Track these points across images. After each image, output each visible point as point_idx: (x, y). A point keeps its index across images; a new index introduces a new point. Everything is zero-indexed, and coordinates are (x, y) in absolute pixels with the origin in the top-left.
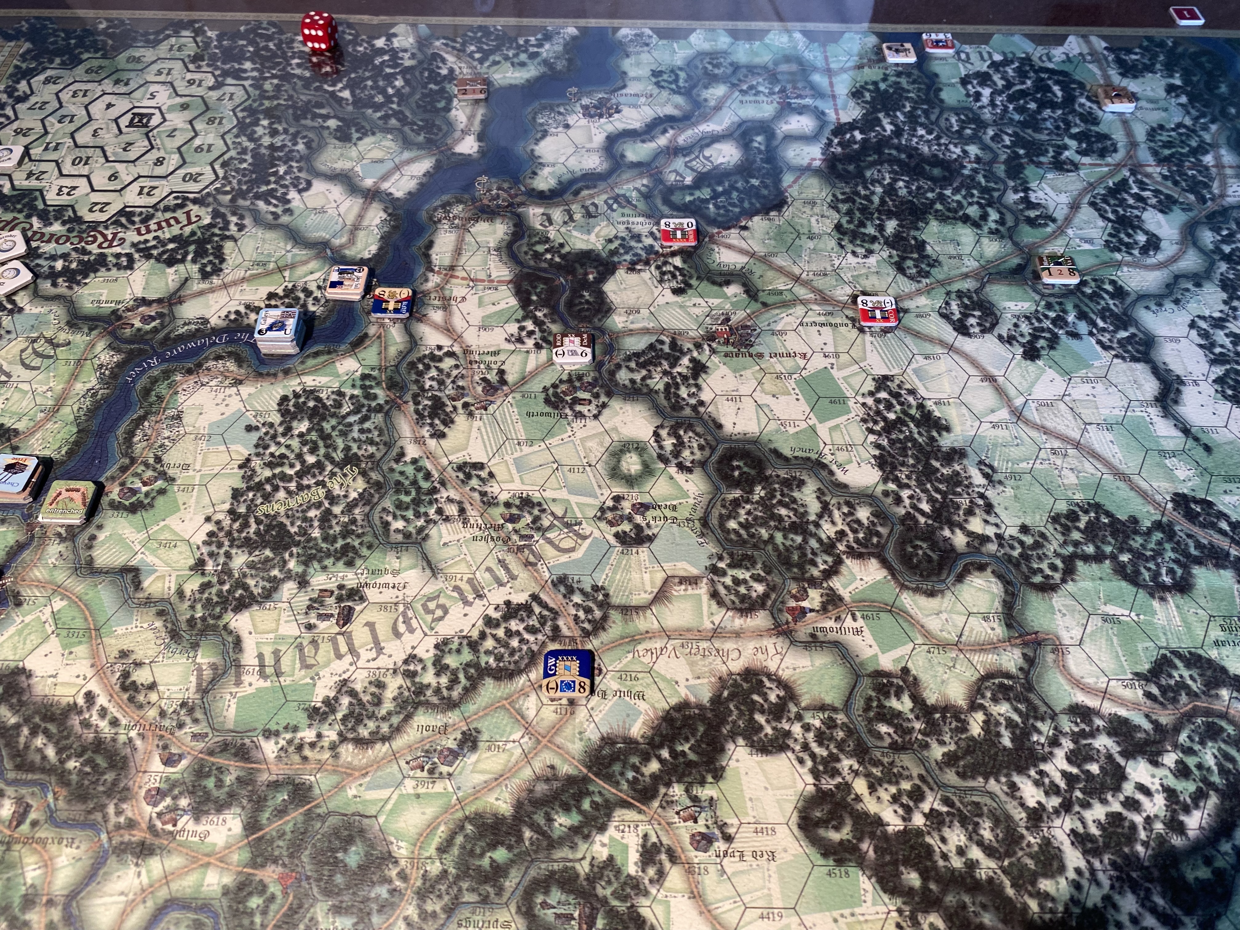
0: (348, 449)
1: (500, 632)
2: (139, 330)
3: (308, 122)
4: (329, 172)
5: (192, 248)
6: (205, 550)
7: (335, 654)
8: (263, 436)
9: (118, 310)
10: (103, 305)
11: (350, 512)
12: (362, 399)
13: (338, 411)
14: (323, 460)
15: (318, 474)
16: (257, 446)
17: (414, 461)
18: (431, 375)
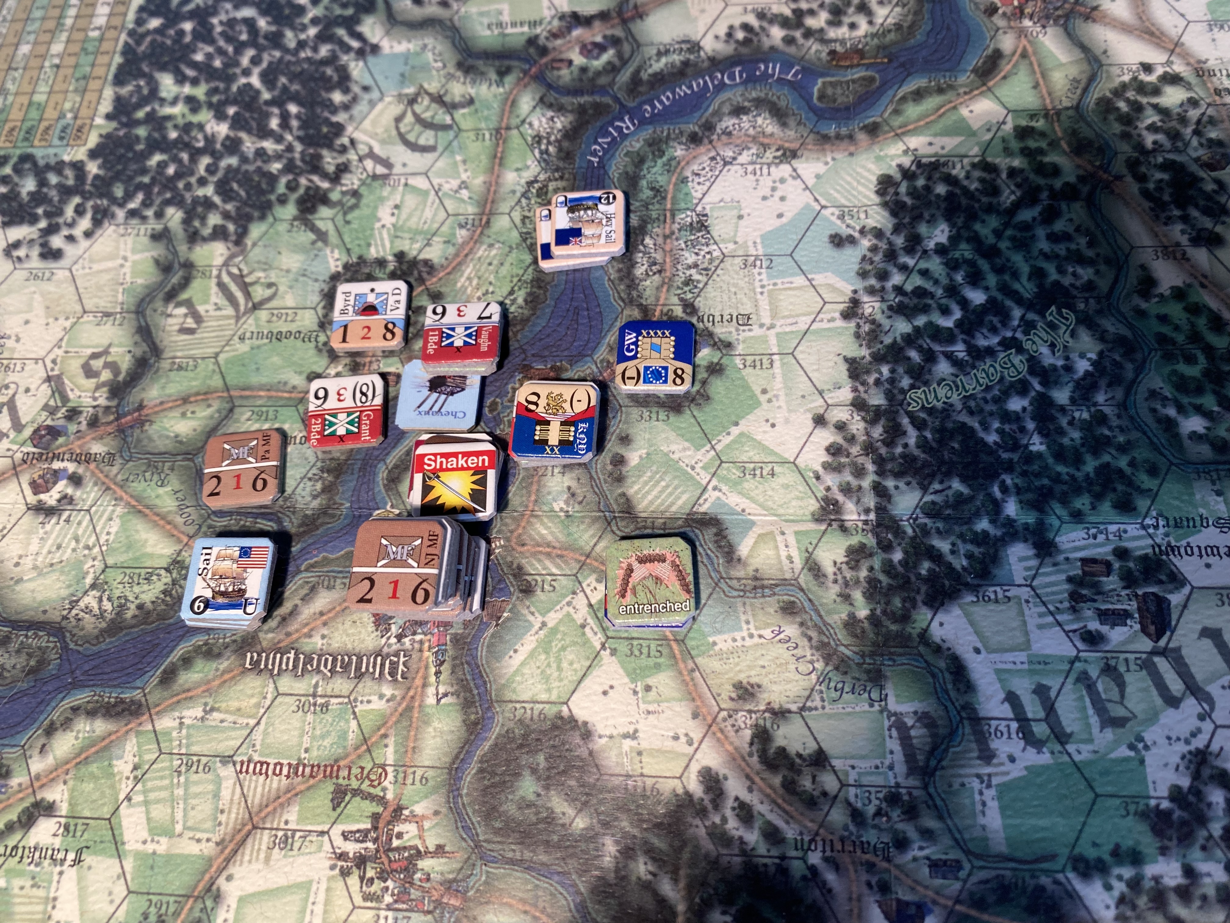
0: (1038, 274)
2: (584, 70)
6: (831, 480)
7: (1162, 695)
8: (869, 254)
9: (537, 37)
10: (509, 30)
11: (1088, 399)
12: (1032, 176)
13: (995, 201)
14: (999, 297)
15: (999, 325)
16: (863, 274)
17: (1179, 294)
18: (1149, 121)
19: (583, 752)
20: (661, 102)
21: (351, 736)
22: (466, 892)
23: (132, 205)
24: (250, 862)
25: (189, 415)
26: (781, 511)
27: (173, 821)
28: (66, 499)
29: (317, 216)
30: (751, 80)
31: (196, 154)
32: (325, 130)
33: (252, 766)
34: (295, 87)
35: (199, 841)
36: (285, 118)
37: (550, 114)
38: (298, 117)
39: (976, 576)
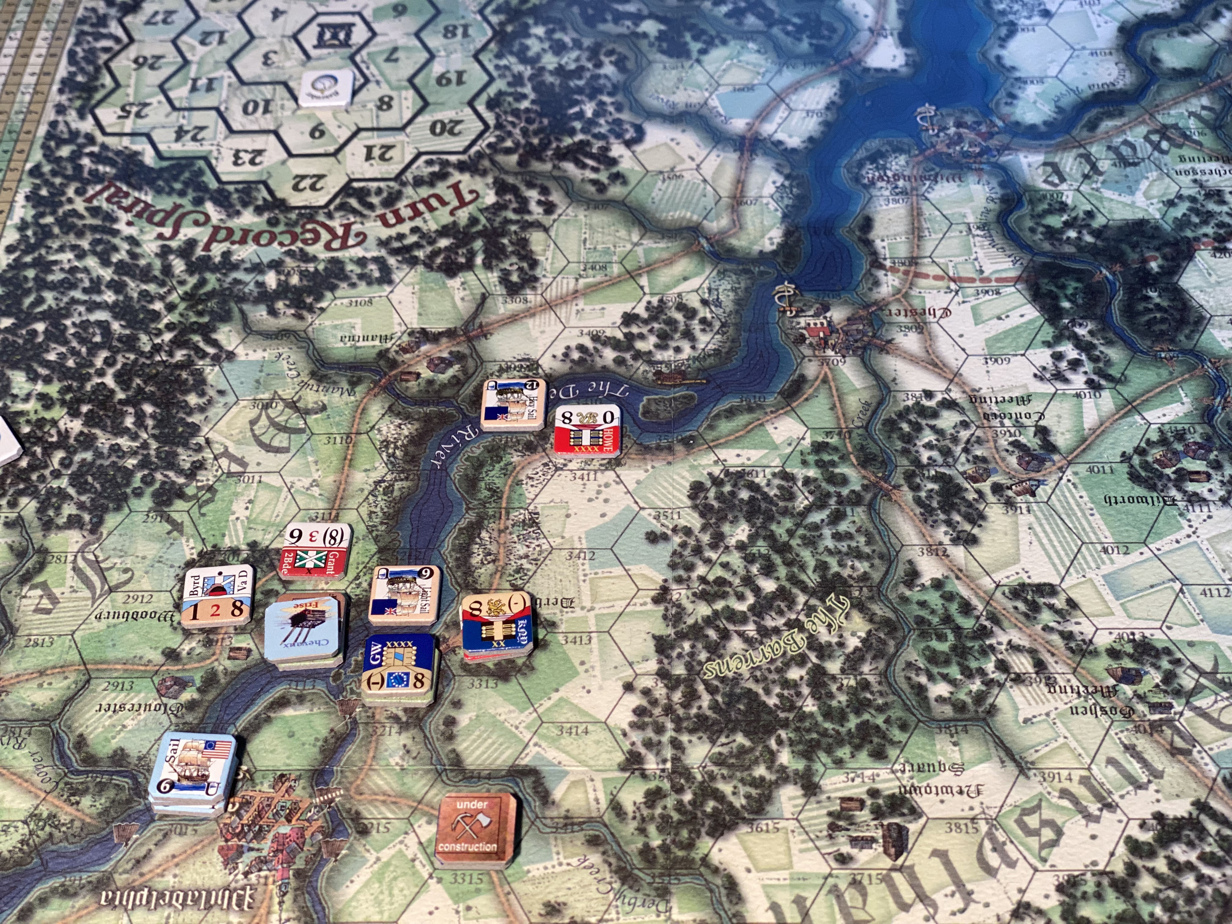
0: (822, 567)
1: (1161, 865)
2: (430, 382)
3: (609, 27)
4: (666, 110)
5: (478, 244)
6: (636, 737)
7: (896, 902)
8: (679, 549)
9: (387, 350)
10: (361, 344)
11: (855, 670)
12: (824, 484)
13: (790, 505)
14: (788, 586)
15: (785, 609)
16: (673, 566)
17: (937, 584)
18: (926, 440)
25: (45, 685)
26: (592, 763)
29: (172, 508)
31: (48, 449)
32: (180, 429)
34: (150, 388)
36: (140, 417)
37: (398, 421)
38: (153, 416)
39: (752, 812)
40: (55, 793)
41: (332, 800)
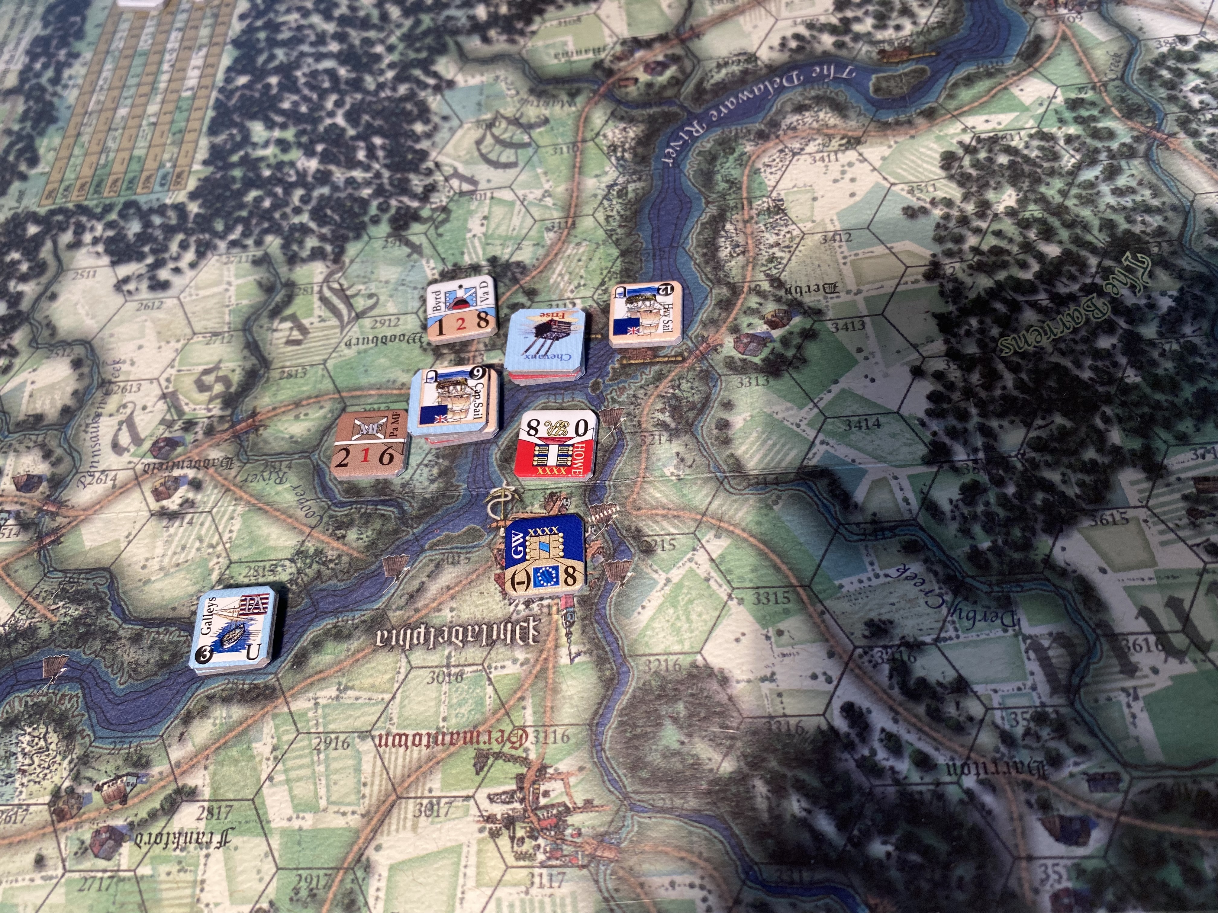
0: (1108, 225)
6: (935, 426)
8: (942, 222)
9: (602, 61)
10: (575, 58)
11: (1175, 332)
13: (1056, 165)
14: (1074, 248)
15: (1077, 274)
16: (939, 240)
18: (1193, 84)
19: (722, 697)
20: (726, 107)
21: (488, 701)
22: (619, 844)
23: (233, 237)
24: (397, 830)
25: (302, 417)
26: (890, 458)
27: (317, 797)
28: (187, 503)
29: (410, 231)
30: (808, 81)
31: (289, 188)
32: (410, 157)
33: (390, 739)
34: (378, 123)
35: (344, 814)
36: (371, 149)
37: (622, 125)
38: (383, 147)
39: (1091, 502)
40: (320, 528)
41: (609, 518)
